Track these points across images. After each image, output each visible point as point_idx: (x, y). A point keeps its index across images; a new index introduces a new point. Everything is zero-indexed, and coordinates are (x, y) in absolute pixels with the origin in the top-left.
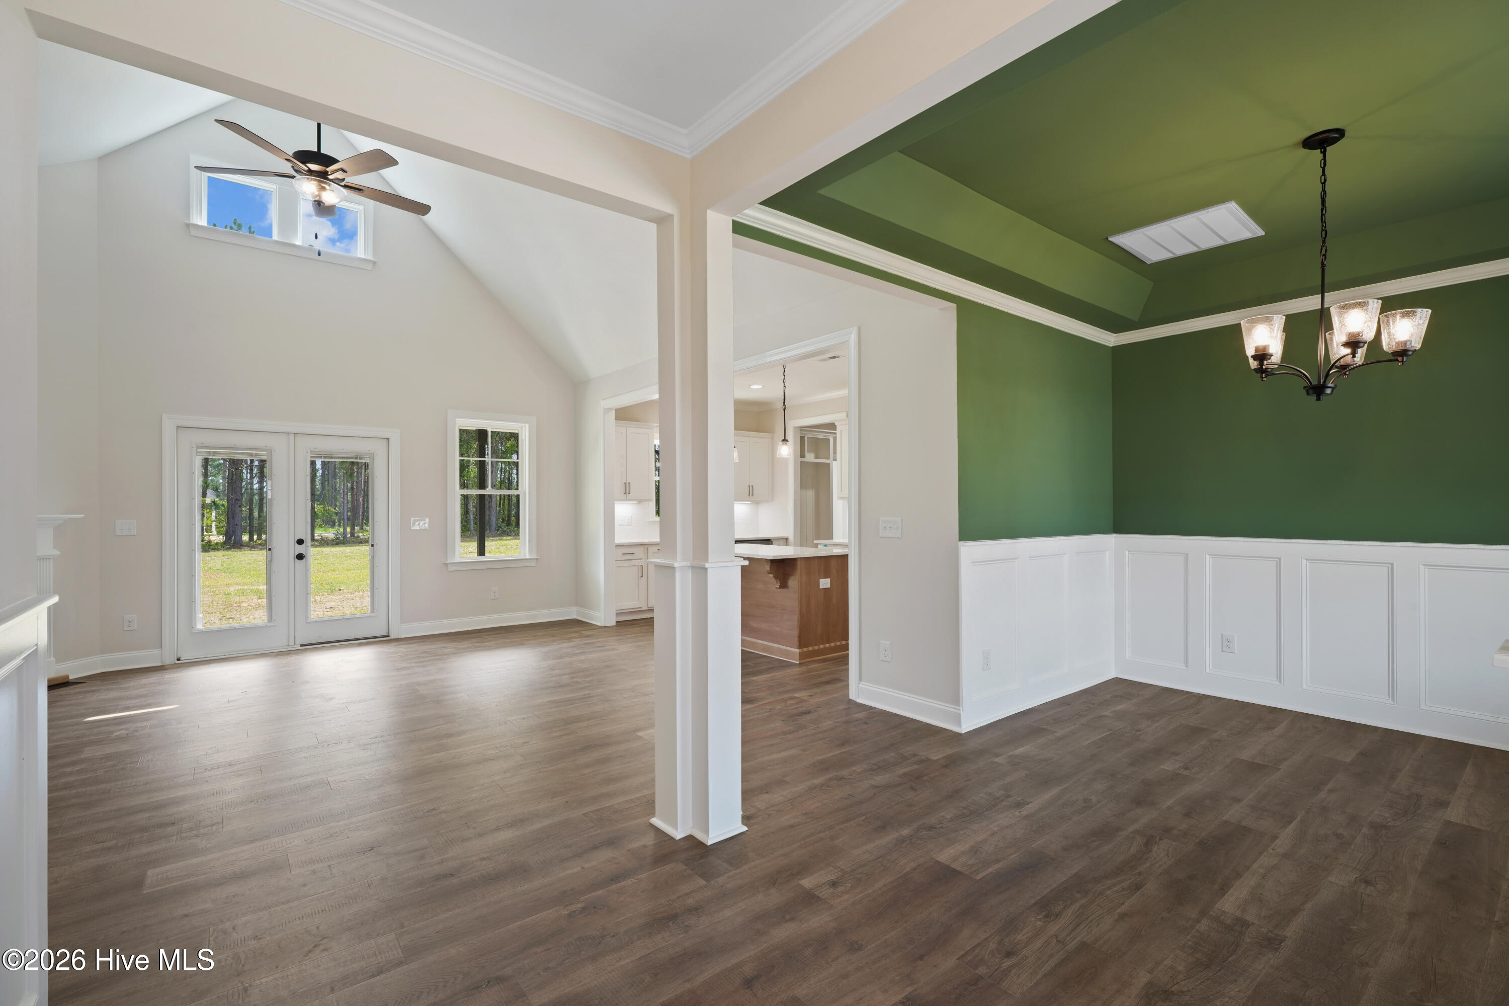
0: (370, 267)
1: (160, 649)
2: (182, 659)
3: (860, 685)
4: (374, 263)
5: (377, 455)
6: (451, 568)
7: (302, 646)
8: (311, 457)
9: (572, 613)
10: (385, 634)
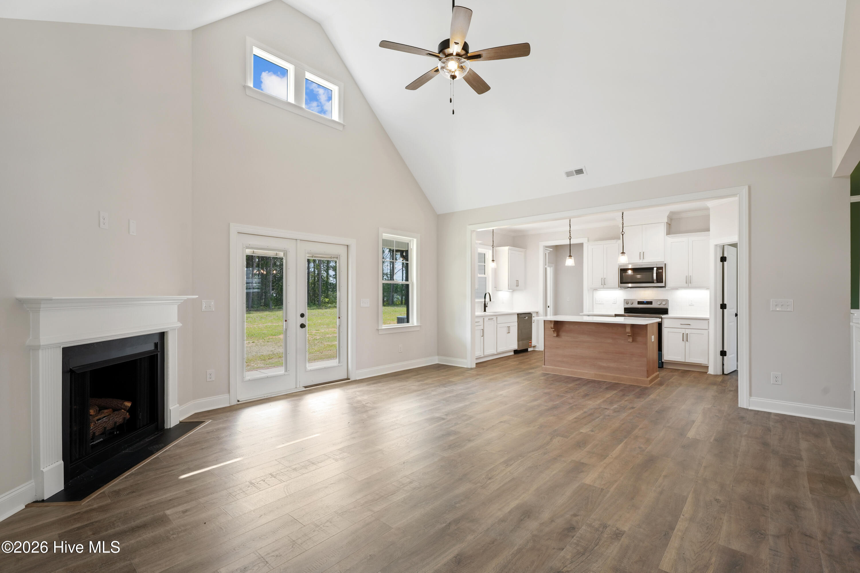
0: (341, 128)
1: (228, 394)
2: (241, 400)
3: (750, 399)
4: (344, 126)
5: (342, 256)
6: (380, 333)
7: (306, 387)
8: (308, 257)
9: (435, 360)
10: (346, 377)
